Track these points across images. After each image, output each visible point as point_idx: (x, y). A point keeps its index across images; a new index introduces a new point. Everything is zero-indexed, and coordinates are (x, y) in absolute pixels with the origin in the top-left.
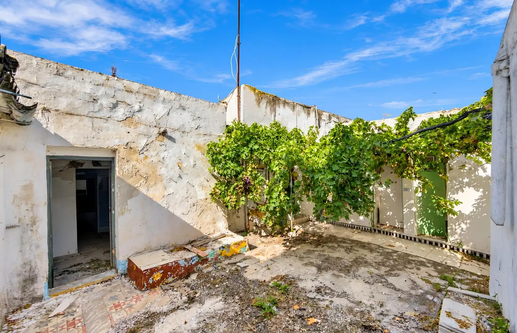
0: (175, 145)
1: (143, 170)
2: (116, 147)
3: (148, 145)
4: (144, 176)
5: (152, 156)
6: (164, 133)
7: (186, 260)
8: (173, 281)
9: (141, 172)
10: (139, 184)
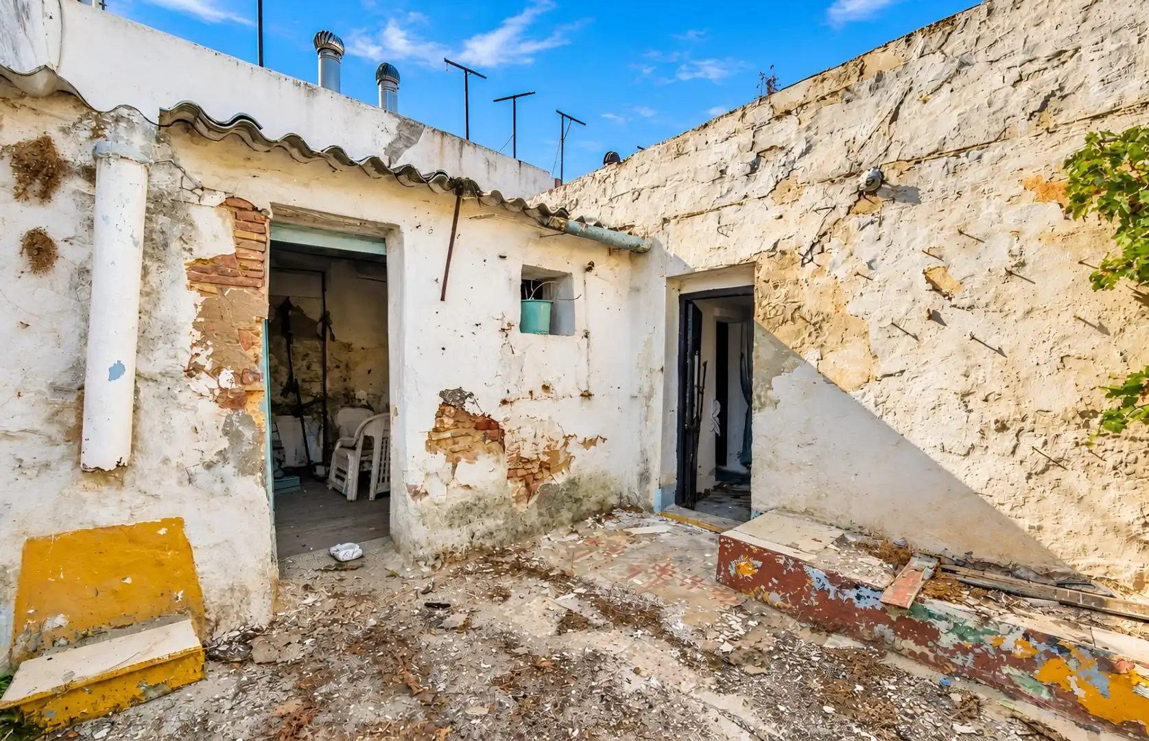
0: (921, 211)
1: (810, 304)
2: (755, 259)
3: (825, 234)
4: (812, 322)
5: (834, 264)
6: (876, 185)
7: (832, 577)
8: (778, 608)
9: (804, 310)
10: (799, 341)
